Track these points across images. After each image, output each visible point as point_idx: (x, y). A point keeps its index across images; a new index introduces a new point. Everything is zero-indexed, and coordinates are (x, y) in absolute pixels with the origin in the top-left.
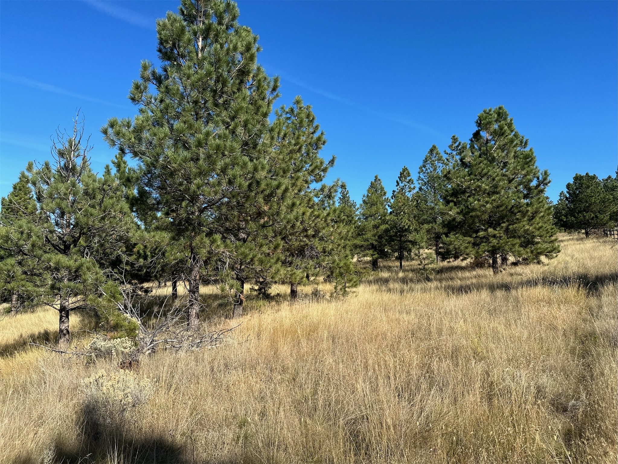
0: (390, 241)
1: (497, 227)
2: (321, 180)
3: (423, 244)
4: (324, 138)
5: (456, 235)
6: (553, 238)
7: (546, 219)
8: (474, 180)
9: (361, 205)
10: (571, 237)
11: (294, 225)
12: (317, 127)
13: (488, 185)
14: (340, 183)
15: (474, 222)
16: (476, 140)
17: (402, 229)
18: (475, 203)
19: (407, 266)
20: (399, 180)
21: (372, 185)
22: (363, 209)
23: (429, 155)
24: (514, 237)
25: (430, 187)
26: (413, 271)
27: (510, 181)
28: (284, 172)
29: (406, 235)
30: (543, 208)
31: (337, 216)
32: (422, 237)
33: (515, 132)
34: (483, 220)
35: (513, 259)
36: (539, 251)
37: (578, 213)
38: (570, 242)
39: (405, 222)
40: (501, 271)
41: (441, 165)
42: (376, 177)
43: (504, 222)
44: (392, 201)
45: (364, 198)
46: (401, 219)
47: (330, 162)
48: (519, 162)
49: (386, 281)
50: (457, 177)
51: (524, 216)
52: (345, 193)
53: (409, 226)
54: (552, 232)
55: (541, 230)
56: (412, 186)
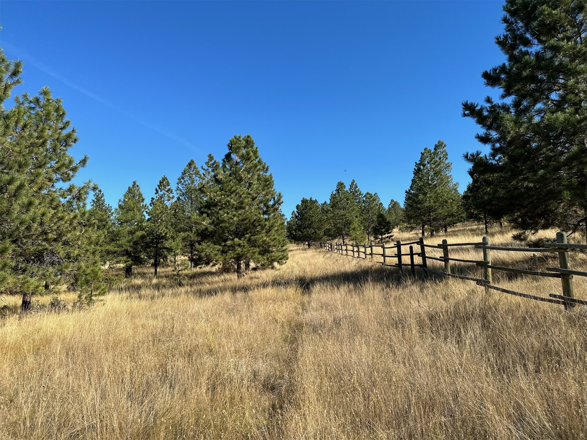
0: (146, 248)
1: (242, 237)
2: (70, 180)
3: (177, 251)
4: (75, 135)
5: (208, 244)
6: (284, 248)
7: (280, 232)
8: (224, 195)
9: (116, 210)
10: (299, 248)
11: (30, 226)
12: (67, 123)
13: (236, 201)
14: (92, 185)
15: (223, 232)
16: (227, 160)
17: (159, 236)
18: (225, 215)
19: (162, 272)
20: (158, 188)
21: (130, 190)
22: (118, 214)
23: (187, 168)
24: (255, 246)
25: (188, 198)
26: (166, 277)
27: (253, 199)
28: (20, 166)
29: (162, 242)
30: (277, 223)
31: (86, 219)
32: (177, 244)
33: (260, 159)
34: (231, 231)
35: (253, 265)
36: (273, 258)
37: (303, 229)
38: (298, 252)
39: (162, 230)
40: (244, 276)
41: (198, 179)
42: (134, 183)
43: (247, 234)
44: (150, 208)
45: (120, 203)
46: (159, 226)
47: (81, 162)
48: (261, 184)
49: (139, 287)
50: (211, 191)
51: (263, 229)
52: (100, 196)
53: (166, 234)
54: (283, 243)
55: (275, 241)
56: (171, 195)
